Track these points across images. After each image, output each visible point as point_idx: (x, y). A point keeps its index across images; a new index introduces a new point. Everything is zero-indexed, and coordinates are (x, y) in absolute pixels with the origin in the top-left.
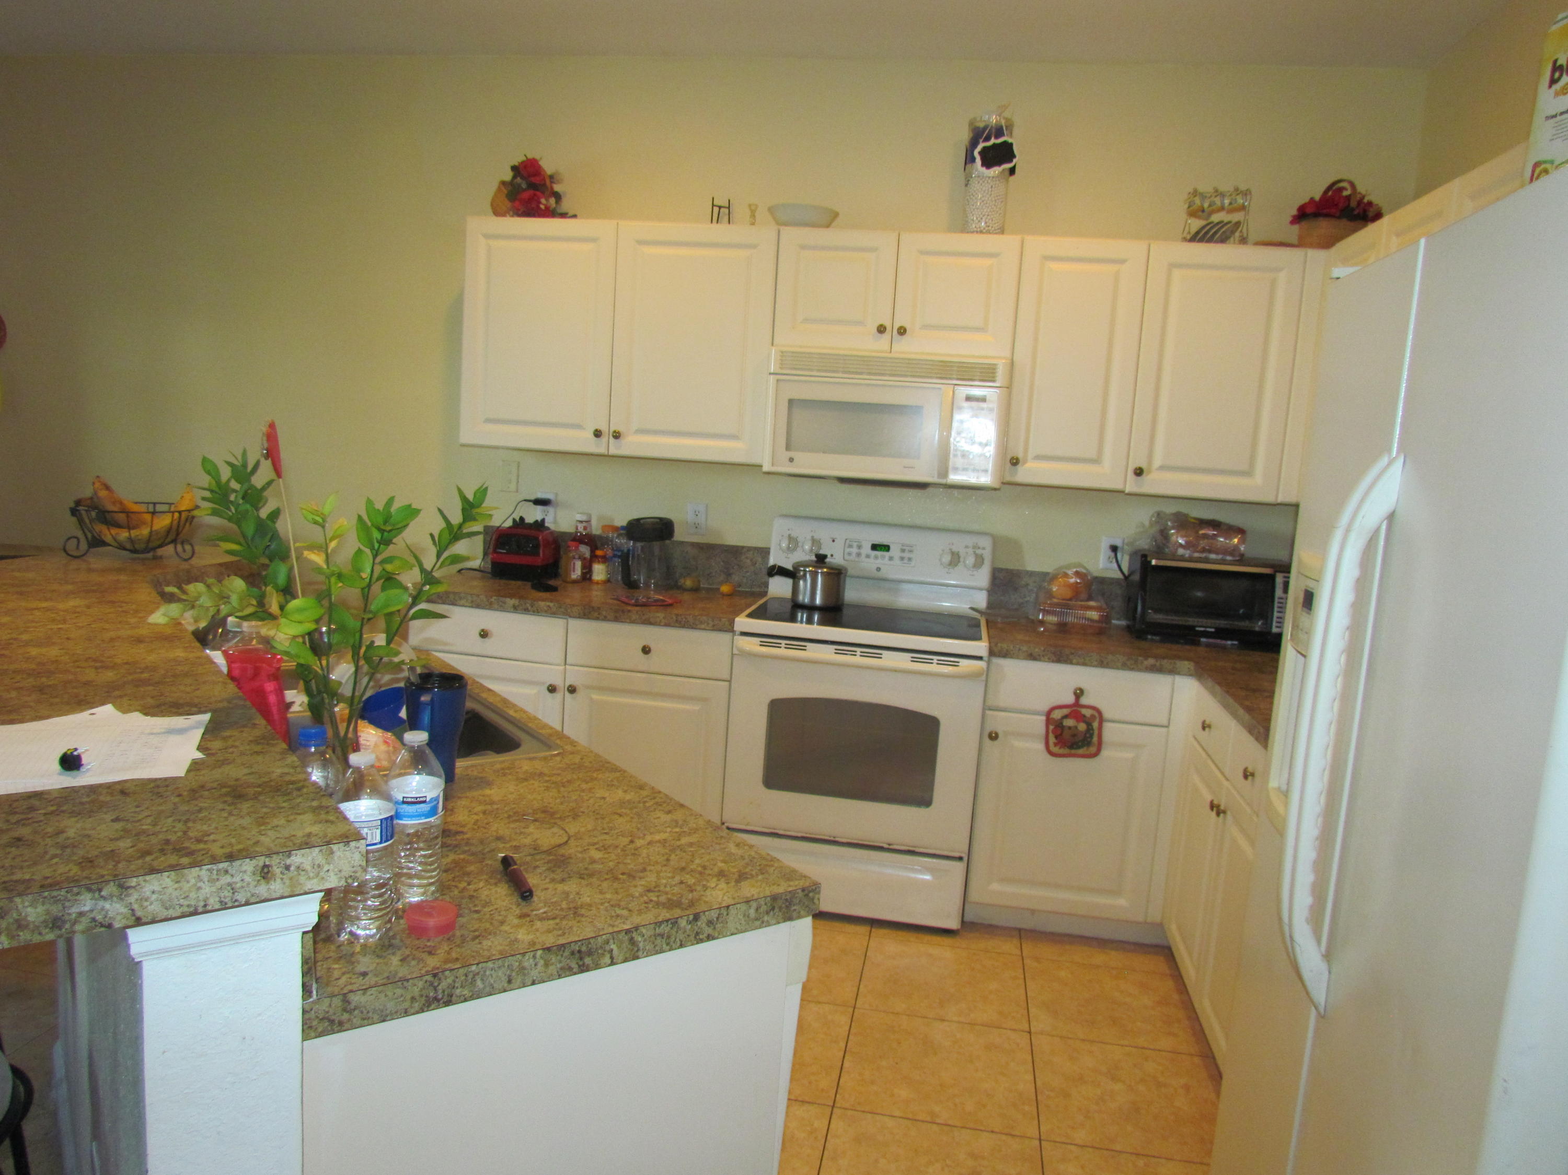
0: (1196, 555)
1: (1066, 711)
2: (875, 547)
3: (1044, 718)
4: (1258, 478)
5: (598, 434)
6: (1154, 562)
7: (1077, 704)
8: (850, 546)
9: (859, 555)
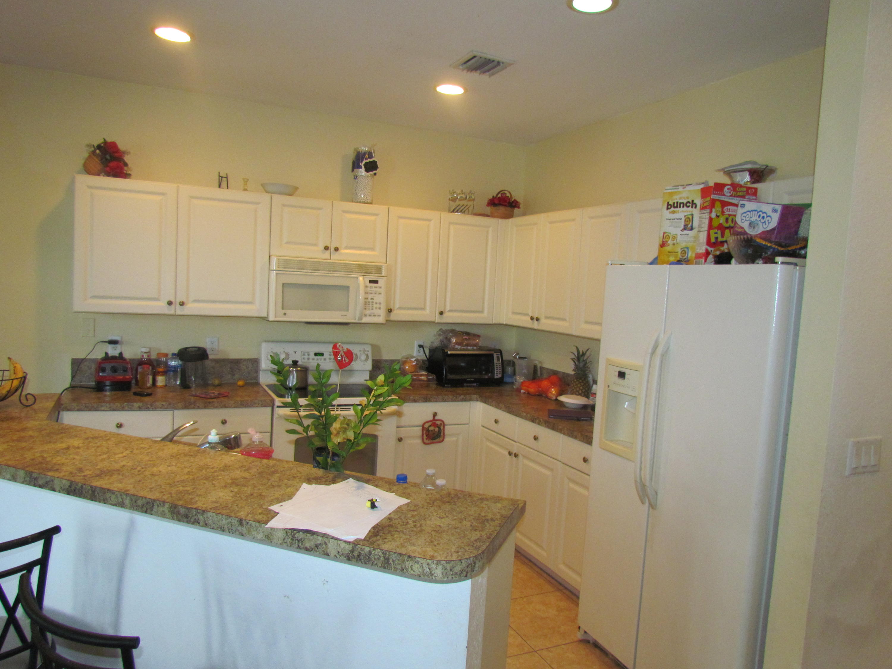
0: (463, 348)
1: (430, 423)
2: (316, 354)
3: (421, 428)
4: (485, 314)
5: (170, 303)
6: (449, 353)
7: (434, 419)
8: (304, 355)
9: (308, 359)
